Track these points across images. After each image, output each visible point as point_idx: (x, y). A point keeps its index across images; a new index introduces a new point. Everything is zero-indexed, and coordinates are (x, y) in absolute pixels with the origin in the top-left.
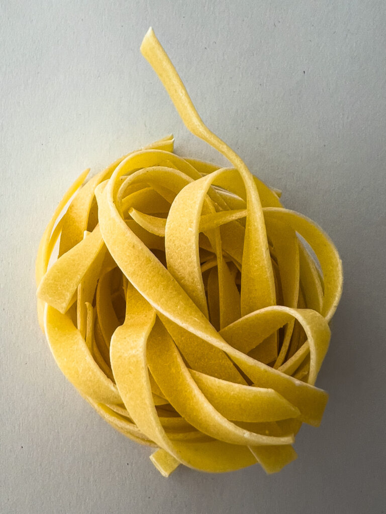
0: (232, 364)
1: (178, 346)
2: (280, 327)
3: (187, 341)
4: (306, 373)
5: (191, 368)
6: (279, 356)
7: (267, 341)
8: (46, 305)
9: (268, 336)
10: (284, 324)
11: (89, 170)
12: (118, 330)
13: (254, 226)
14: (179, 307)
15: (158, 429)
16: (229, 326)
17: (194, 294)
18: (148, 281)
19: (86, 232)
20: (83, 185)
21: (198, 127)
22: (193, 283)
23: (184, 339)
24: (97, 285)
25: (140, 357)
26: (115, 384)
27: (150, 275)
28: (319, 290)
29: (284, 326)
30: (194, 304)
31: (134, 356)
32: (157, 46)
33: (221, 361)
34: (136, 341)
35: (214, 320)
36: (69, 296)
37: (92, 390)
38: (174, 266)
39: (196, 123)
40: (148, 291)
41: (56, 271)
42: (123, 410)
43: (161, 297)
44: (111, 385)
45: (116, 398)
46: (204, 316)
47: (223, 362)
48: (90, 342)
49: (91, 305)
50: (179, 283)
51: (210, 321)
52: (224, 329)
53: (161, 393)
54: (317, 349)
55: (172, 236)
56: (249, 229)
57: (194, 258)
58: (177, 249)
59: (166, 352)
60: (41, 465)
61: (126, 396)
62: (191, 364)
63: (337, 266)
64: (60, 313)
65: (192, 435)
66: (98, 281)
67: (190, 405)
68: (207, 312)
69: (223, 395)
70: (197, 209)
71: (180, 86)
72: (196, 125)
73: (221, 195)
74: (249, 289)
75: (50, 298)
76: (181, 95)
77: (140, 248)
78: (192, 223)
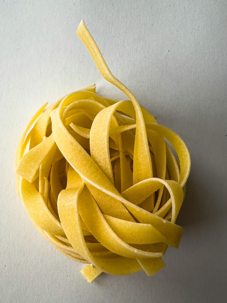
0: (128, 211)
1: (97, 201)
2: (155, 191)
3: (102, 198)
4: (170, 217)
5: (104, 214)
6: (155, 208)
7: (148, 199)
8: (21, 178)
9: (148, 196)
10: (157, 189)
11: (47, 103)
12: (62, 191)
13: (140, 132)
14: (97, 178)
15: (85, 248)
16: (126, 190)
17: (106, 172)
18: (80, 163)
19: (44, 137)
20: (44, 112)
21: (108, 75)
22: (105, 165)
23: (101, 198)
24: (51, 168)
25: (75, 206)
26: (61, 223)
27: (81, 160)
28: (177, 171)
29: (157, 190)
30: (106, 177)
31: (71, 205)
32: (85, 30)
33: (121, 210)
34: (72, 197)
35: (118, 186)
36: (34, 172)
37: (47, 226)
38: (95, 155)
39: (107, 73)
40: (79, 169)
41: (27, 158)
42: (65, 239)
43: (87, 172)
44: (58, 223)
45: (61, 231)
46: (112, 184)
47: (123, 210)
48: (46, 199)
49: (47, 179)
50: (98, 165)
51: (115, 187)
52: (123, 192)
53: (87, 229)
54: (176, 202)
55: (93, 138)
56: (137, 134)
57: (106, 150)
58: (97, 145)
59: (90, 205)
60: (16, 277)
61: (66, 229)
62: (104, 212)
63: (187, 156)
64: (29, 182)
65: (105, 253)
66: (51, 166)
67: (103, 234)
68: (113, 182)
69: (123, 229)
70: (108, 122)
71: (99, 53)
72: (107, 74)
73: (122, 117)
74: (137, 169)
75: (23, 173)
76: (99, 57)
77: (75, 144)
78: (105, 129)
